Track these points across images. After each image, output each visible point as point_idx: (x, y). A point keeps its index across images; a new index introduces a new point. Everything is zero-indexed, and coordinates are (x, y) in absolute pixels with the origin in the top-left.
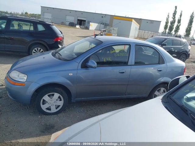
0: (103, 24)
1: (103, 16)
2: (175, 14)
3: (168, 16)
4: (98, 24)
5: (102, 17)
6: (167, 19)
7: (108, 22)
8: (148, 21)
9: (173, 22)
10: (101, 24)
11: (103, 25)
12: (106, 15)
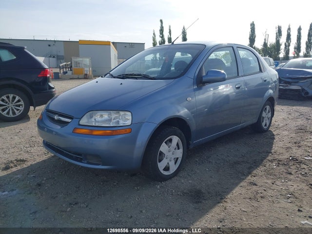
0: (54, 57)
1: (51, 44)
2: (162, 31)
3: (154, 34)
4: (44, 58)
5: (49, 46)
6: (154, 39)
7: (62, 53)
8: (126, 45)
9: (162, 42)
10: (50, 57)
11: (54, 59)
12: (55, 41)
